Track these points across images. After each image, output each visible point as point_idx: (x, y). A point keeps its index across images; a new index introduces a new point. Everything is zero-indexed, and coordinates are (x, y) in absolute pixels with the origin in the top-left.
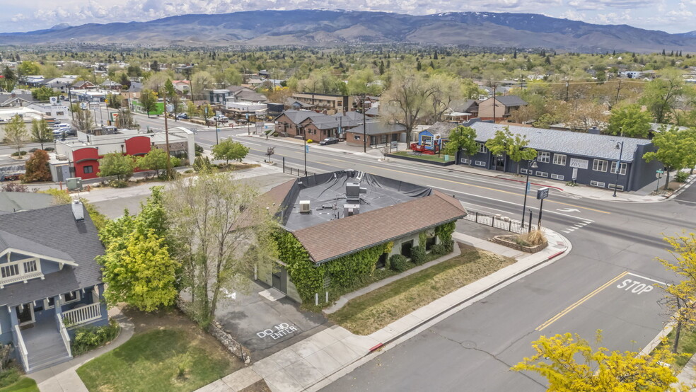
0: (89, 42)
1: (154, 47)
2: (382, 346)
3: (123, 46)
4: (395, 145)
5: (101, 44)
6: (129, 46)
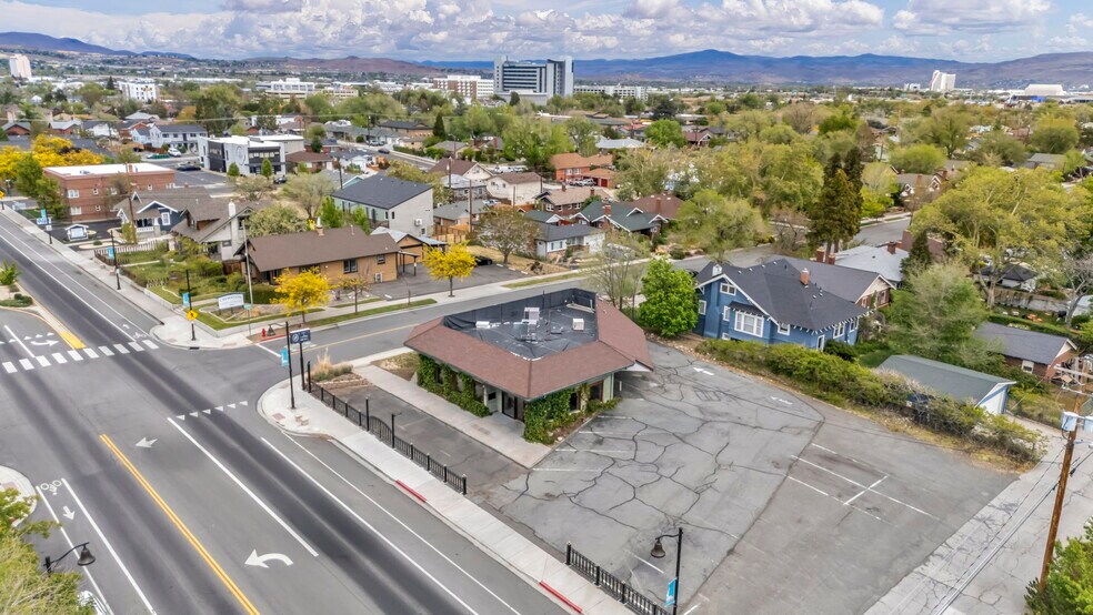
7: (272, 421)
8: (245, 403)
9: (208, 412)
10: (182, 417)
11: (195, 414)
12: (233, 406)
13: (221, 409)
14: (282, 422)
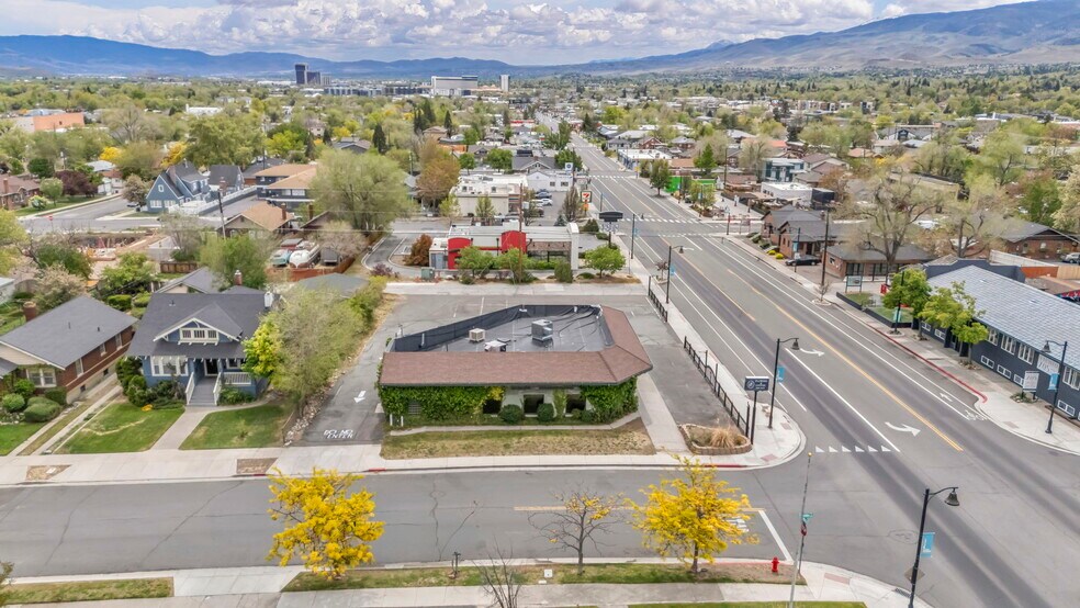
0: (747, 67)
1: (839, 71)
2: (384, 470)
3: (792, 70)
4: (857, 282)
5: (763, 69)
6: (802, 71)
7: (794, 425)
8: (818, 450)
9: (858, 449)
10: (884, 449)
11: (871, 449)
12: (832, 450)
13: (845, 449)
14: (785, 421)
